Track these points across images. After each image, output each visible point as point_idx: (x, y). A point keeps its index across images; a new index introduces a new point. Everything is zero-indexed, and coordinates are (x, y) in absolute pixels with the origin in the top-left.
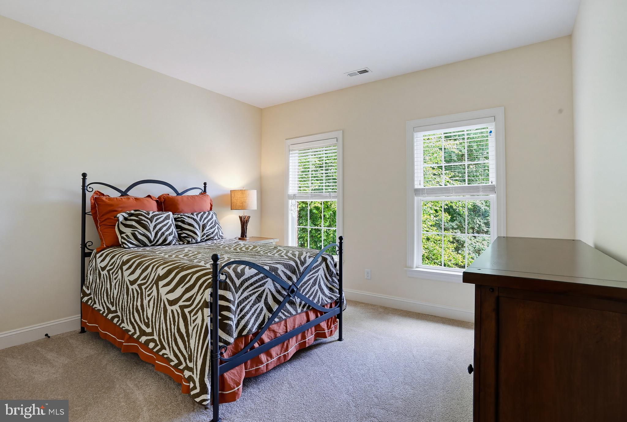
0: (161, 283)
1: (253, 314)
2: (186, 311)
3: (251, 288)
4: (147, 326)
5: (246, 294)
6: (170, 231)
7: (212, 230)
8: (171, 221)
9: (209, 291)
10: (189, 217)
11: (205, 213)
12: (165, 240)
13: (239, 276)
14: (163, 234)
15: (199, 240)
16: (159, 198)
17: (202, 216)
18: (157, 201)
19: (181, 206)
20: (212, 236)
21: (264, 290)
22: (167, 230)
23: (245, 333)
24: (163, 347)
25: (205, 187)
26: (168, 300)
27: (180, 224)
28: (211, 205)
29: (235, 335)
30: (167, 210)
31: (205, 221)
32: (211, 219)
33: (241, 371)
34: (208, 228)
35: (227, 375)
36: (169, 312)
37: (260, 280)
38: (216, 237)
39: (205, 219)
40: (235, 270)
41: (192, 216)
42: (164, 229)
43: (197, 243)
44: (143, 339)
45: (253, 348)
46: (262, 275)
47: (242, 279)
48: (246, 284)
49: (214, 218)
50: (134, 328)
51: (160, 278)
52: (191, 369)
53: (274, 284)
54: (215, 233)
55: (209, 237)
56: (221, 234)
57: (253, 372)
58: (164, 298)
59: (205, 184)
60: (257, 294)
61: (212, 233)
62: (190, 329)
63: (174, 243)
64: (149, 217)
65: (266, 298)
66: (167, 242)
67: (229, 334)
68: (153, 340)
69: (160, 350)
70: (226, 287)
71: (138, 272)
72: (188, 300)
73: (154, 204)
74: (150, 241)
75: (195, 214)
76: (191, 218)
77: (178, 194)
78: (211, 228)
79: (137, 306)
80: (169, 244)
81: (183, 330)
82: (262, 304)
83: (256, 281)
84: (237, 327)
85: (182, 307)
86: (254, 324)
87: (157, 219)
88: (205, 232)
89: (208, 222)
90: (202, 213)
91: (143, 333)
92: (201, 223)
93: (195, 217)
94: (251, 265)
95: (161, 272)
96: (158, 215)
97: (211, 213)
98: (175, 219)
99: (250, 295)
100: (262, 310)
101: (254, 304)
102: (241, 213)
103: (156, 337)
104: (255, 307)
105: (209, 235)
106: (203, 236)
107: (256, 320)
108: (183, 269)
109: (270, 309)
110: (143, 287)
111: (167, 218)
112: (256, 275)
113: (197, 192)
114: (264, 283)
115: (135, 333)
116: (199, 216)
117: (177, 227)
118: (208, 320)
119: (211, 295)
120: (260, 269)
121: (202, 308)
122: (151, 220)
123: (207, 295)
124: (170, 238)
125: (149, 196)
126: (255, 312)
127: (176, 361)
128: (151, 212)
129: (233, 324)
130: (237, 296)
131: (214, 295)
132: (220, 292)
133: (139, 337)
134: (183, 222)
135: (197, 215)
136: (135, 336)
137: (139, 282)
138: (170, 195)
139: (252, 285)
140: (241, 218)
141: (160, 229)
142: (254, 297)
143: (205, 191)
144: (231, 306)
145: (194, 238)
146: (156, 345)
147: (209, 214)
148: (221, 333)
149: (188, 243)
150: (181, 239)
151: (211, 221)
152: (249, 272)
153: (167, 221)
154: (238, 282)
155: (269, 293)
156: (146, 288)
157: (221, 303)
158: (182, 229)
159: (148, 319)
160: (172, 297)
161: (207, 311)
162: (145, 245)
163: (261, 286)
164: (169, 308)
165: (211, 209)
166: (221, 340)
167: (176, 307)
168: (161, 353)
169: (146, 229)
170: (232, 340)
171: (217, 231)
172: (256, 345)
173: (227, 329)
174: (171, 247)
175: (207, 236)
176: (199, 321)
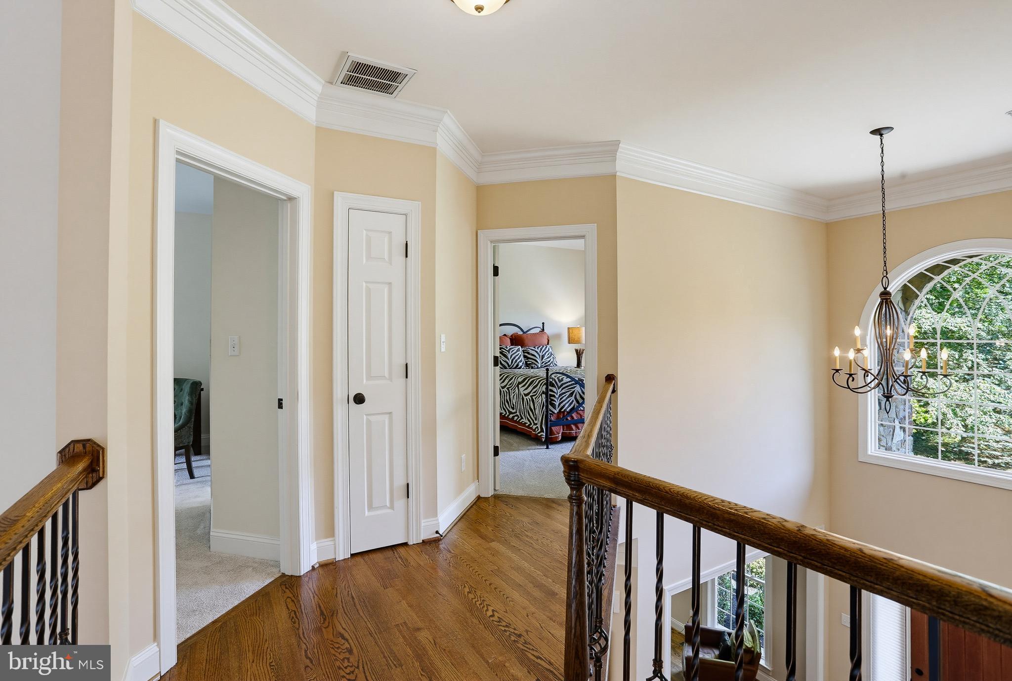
0: (520, 386)
1: (568, 402)
2: (534, 397)
3: (567, 388)
4: (513, 408)
5: (563, 391)
6: (520, 359)
7: (549, 359)
8: (520, 353)
9: (545, 386)
10: (532, 350)
11: (543, 347)
12: (517, 365)
13: (560, 381)
14: (516, 361)
15: (539, 366)
16: (511, 336)
17: (541, 349)
18: (510, 338)
19: (526, 341)
20: (549, 364)
21: (574, 391)
22: (519, 358)
23: (563, 410)
24: (522, 418)
25: (543, 326)
26: (524, 394)
27: (526, 354)
28: (548, 341)
29: (558, 410)
30: (517, 345)
31: (544, 353)
32: (548, 351)
33: (561, 429)
34: (545, 358)
35: (553, 428)
36: (525, 399)
37: (572, 385)
38: (552, 365)
39: (543, 351)
40: (558, 378)
41: (534, 349)
42: (517, 357)
43: (537, 368)
44: (511, 416)
45: (567, 419)
46: (573, 382)
47: (561, 383)
48: (564, 386)
49: (550, 350)
50: (505, 411)
51: (520, 383)
52: (535, 424)
53: (581, 389)
54: (551, 361)
55: (547, 364)
56: (555, 363)
57: (568, 434)
58: (522, 393)
59: (543, 323)
60: (570, 392)
61: (549, 361)
62: (536, 406)
63: (523, 367)
64: (507, 350)
65: (576, 395)
66: (519, 367)
67: (555, 408)
68: (517, 415)
69: (520, 420)
70: (553, 385)
71: (507, 381)
72: (534, 392)
73: (509, 340)
74: (509, 366)
75: (536, 347)
76: (533, 350)
77: (524, 333)
78: (548, 358)
79: (507, 399)
80: (520, 368)
81: (532, 407)
82: (573, 398)
83: (570, 385)
84: (558, 407)
85: (531, 396)
86: (568, 407)
87: (512, 351)
88: (543, 360)
89: (545, 354)
90: (541, 346)
91: (511, 413)
92: (541, 354)
93: (537, 350)
94: (568, 376)
95: (520, 380)
96: (513, 348)
97: (548, 347)
98: (523, 351)
99: (566, 392)
100: (573, 401)
101: (568, 397)
102: (578, 346)
103: (518, 414)
104: (569, 399)
105: (547, 363)
106: (542, 363)
107: (569, 406)
108: (532, 378)
109: (578, 402)
110: (510, 389)
111: (518, 350)
112: (569, 382)
113: (537, 330)
114: (575, 387)
115: (506, 413)
116: (539, 348)
117: (525, 357)
118: (544, 400)
119: (546, 388)
120: (573, 379)
121: (541, 395)
122: (509, 351)
123: (544, 389)
124: (521, 364)
125: (505, 335)
126: (569, 401)
127: (529, 423)
128: (508, 347)
129: (557, 404)
130: (559, 391)
131: (547, 388)
132: (550, 388)
133: (509, 416)
134: (528, 353)
135: (538, 348)
136: (506, 416)
137: (507, 386)
138: (519, 333)
139: (567, 386)
140: (577, 351)
141: (514, 358)
142: (568, 394)
143: (543, 330)
144: (556, 395)
145: (536, 365)
146: (519, 417)
147: (546, 347)
148: (550, 407)
149: (532, 368)
150: (527, 365)
151: (548, 353)
152: (566, 380)
153: (519, 352)
154: (559, 384)
155: (577, 393)
156: (511, 390)
157: (550, 393)
158: (528, 358)
159: (513, 405)
160: (526, 392)
161: (544, 396)
162: (506, 368)
163: (572, 388)
164: (525, 398)
165: (548, 344)
166: (550, 410)
167: (529, 397)
168: (521, 421)
169: (506, 358)
170: (556, 412)
171: (552, 360)
172: (569, 418)
173: (554, 406)
174: (521, 370)
175: (545, 364)
176: (540, 401)
